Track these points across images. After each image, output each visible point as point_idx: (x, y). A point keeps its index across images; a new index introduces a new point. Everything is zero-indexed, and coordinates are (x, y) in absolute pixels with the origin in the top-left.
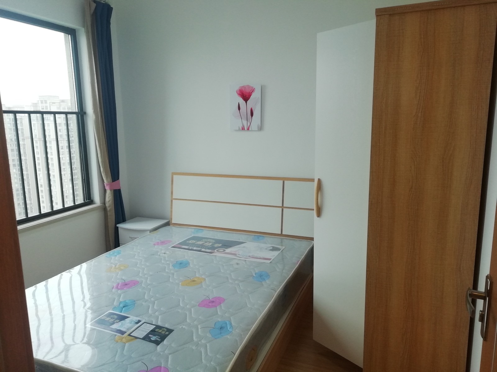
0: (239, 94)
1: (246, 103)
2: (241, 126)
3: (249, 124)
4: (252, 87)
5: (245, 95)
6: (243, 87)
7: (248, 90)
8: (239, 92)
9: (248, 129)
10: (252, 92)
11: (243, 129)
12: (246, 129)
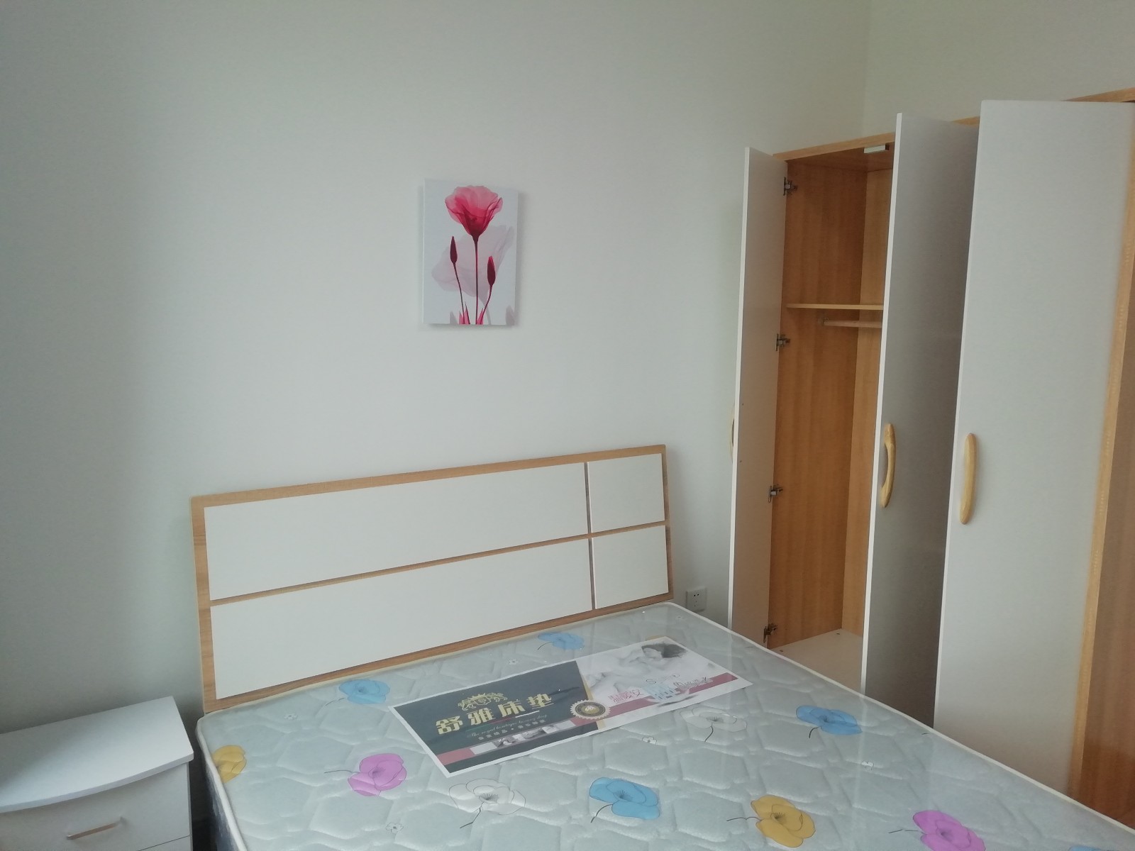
0: (454, 212)
1: (476, 240)
2: (458, 312)
3: (481, 306)
4: (495, 195)
5: (471, 217)
6: (467, 190)
7: (481, 203)
8: (453, 206)
9: (480, 322)
10: (493, 209)
11: (465, 320)
12: (473, 321)
